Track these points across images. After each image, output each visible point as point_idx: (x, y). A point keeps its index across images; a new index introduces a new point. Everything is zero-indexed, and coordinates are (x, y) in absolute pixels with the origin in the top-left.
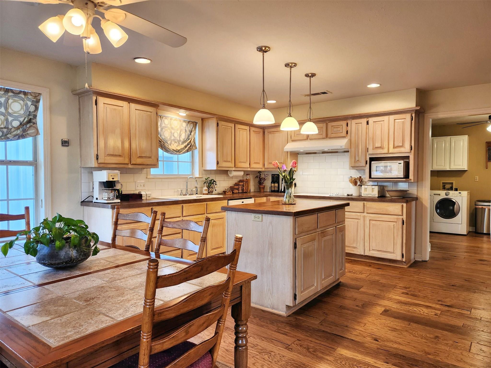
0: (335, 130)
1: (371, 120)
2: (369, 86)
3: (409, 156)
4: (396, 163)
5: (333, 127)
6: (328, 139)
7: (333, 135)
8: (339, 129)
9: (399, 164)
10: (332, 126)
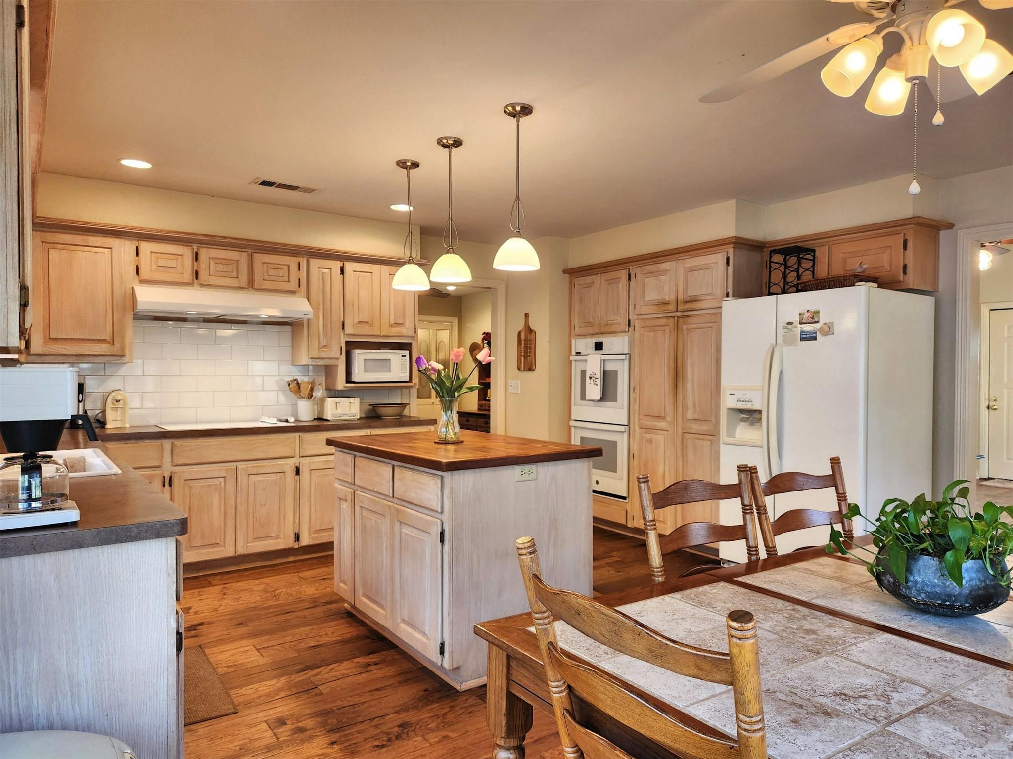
0: (271, 272)
1: (350, 266)
2: (393, 207)
3: (411, 343)
4: (397, 355)
5: (265, 265)
6: (253, 292)
7: (268, 285)
8: (281, 273)
9: (402, 356)
10: (263, 263)
